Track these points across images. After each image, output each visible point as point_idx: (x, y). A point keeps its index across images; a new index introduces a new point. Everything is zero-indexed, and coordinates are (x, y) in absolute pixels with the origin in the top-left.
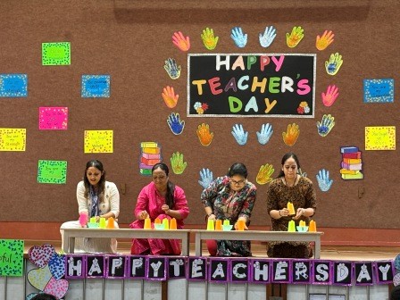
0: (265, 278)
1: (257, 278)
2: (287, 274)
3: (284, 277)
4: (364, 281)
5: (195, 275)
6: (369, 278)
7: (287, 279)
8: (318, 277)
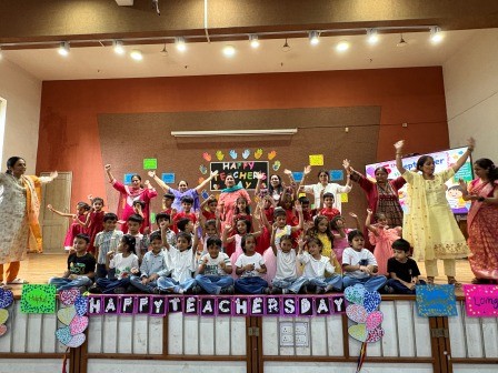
0: (245, 312)
1: (238, 312)
2: (262, 308)
3: (259, 311)
4: (323, 312)
5: (189, 310)
6: (326, 310)
7: (262, 312)
8: (286, 310)
